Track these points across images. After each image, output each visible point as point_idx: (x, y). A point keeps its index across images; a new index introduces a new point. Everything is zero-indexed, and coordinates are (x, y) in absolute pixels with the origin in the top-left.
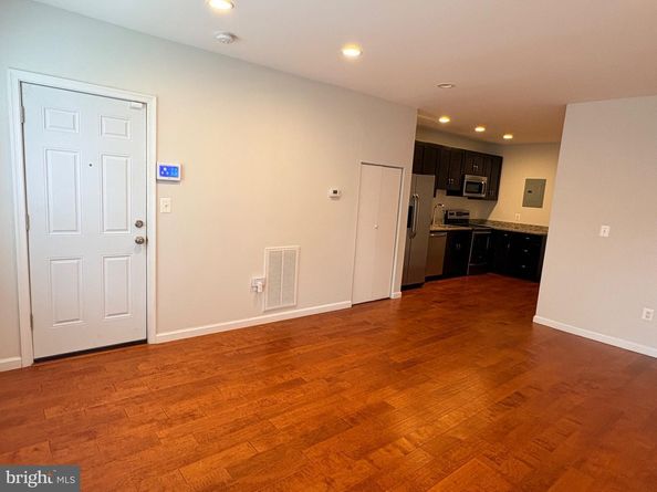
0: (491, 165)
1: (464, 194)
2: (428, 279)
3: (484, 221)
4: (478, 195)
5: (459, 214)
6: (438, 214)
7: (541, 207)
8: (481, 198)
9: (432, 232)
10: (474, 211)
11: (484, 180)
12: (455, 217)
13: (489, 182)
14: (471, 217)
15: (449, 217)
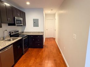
0: (23, 15)
3: (23, 32)
4: (21, 25)
6: (7, 34)
7: (38, 26)
12: (14, 34)
14: (19, 32)
15: (12, 34)
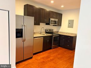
0: (59, 16)
1: (50, 24)
2: (34, 54)
3: (58, 32)
4: (55, 25)
5: (50, 30)
7: (73, 28)
8: (56, 26)
9: (34, 38)
10: (55, 29)
11: (57, 20)
12: (49, 31)
13: (59, 20)
14: (54, 31)
15: (47, 31)
